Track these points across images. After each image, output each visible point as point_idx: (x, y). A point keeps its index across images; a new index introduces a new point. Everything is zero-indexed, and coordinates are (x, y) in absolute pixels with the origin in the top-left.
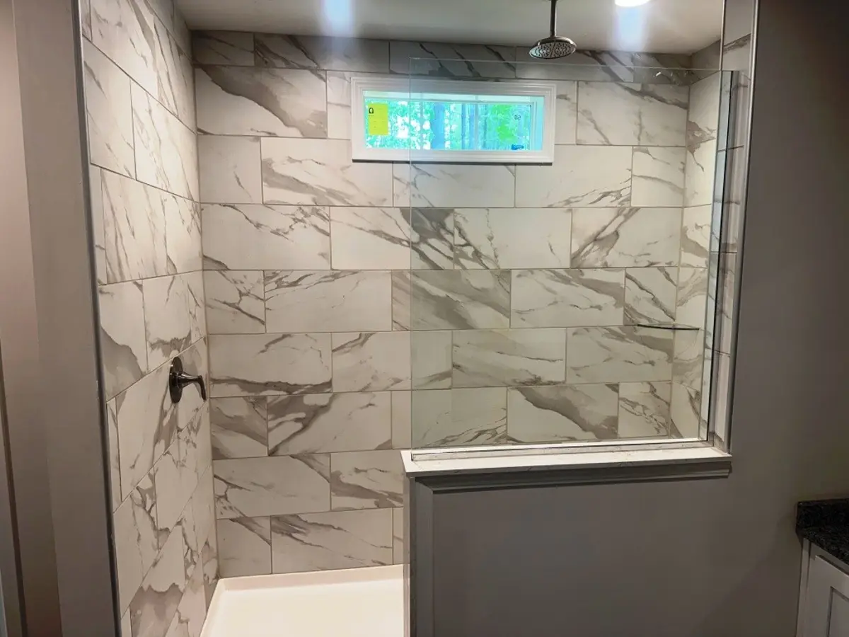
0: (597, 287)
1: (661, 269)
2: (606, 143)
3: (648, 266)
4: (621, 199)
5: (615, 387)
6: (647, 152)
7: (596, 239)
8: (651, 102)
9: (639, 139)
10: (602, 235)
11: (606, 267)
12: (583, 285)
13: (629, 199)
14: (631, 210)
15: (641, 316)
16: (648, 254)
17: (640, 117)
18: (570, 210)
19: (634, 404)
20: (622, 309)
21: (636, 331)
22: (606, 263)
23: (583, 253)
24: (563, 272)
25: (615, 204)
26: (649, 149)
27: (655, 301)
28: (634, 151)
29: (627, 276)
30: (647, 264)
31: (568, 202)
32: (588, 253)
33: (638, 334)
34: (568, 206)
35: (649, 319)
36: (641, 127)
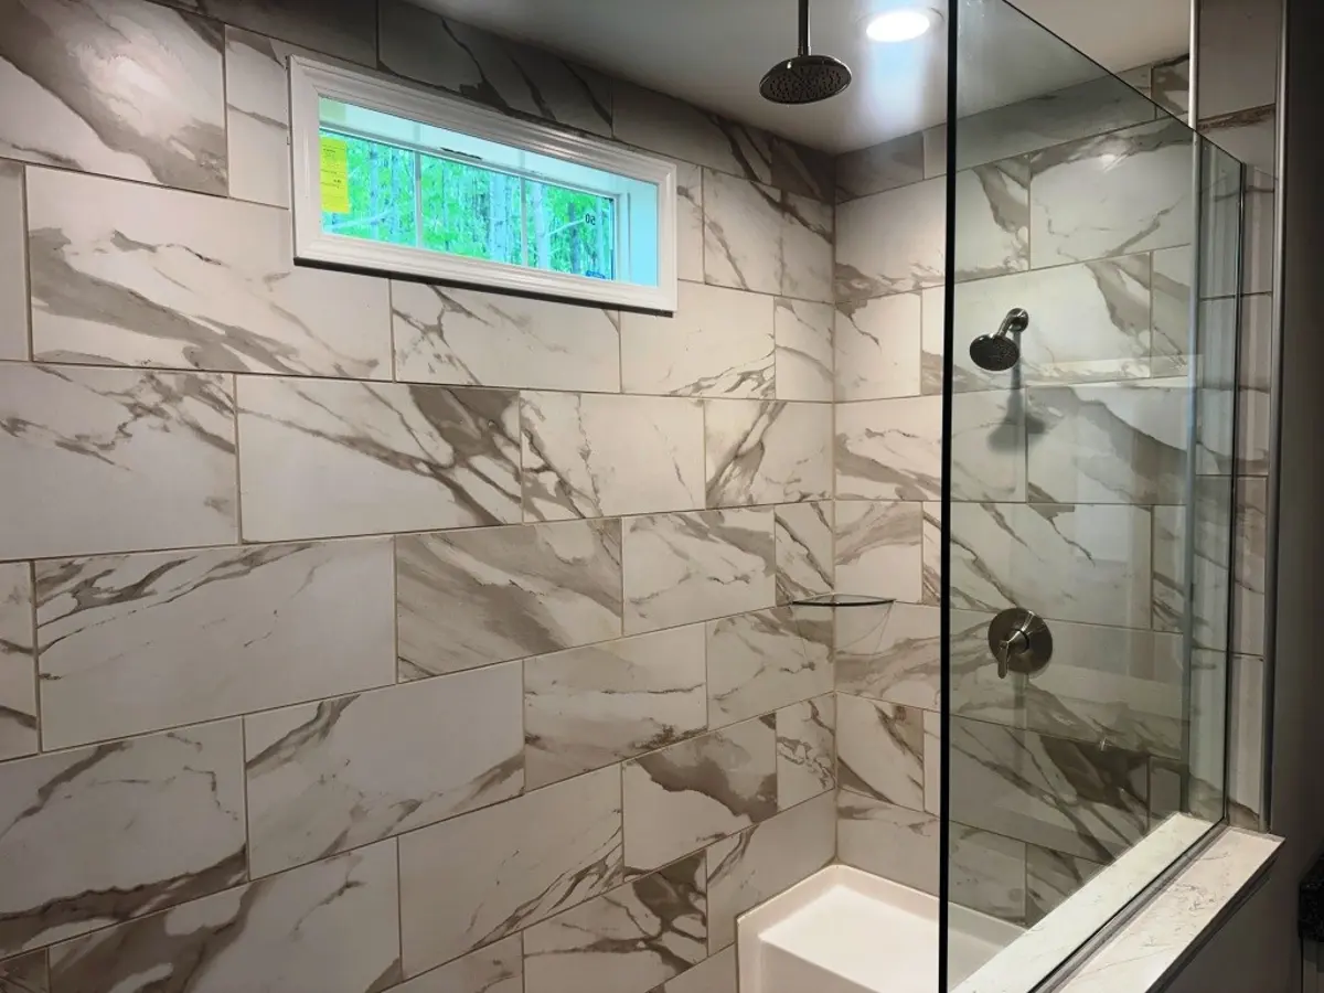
0: (742, 540)
1: (814, 504)
2: (742, 287)
3: (799, 501)
4: (765, 386)
5: (769, 720)
6: (791, 308)
7: (736, 456)
8: (792, 223)
9: (781, 284)
10: (745, 447)
11: (752, 505)
12: (724, 538)
13: (772, 387)
14: (776, 404)
15: (796, 586)
16: (798, 480)
17: (781, 248)
18: (701, 402)
19: (793, 744)
20: (773, 576)
21: (791, 613)
22: (751, 498)
23: (721, 481)
24: (695, 517)
25: (757, 394)
26: (794, 303)
27: (810, 559)
28: (776, 304)
29: (778, 520)
30: (798, 497)
31: (698, 387)
32: (727, 481)
33: (793, 619)
34: (696, 394)
35: (805, 591)
36: (783, 265)
